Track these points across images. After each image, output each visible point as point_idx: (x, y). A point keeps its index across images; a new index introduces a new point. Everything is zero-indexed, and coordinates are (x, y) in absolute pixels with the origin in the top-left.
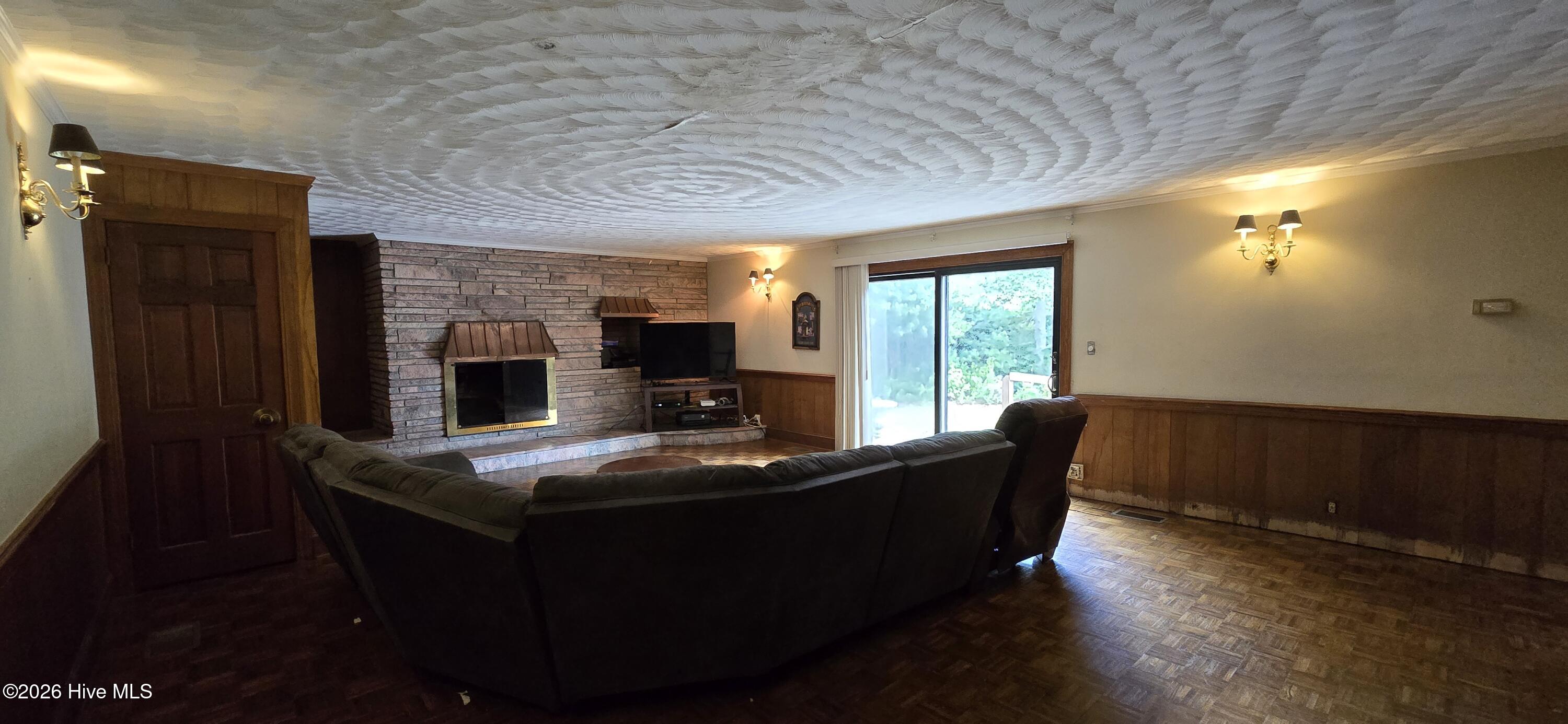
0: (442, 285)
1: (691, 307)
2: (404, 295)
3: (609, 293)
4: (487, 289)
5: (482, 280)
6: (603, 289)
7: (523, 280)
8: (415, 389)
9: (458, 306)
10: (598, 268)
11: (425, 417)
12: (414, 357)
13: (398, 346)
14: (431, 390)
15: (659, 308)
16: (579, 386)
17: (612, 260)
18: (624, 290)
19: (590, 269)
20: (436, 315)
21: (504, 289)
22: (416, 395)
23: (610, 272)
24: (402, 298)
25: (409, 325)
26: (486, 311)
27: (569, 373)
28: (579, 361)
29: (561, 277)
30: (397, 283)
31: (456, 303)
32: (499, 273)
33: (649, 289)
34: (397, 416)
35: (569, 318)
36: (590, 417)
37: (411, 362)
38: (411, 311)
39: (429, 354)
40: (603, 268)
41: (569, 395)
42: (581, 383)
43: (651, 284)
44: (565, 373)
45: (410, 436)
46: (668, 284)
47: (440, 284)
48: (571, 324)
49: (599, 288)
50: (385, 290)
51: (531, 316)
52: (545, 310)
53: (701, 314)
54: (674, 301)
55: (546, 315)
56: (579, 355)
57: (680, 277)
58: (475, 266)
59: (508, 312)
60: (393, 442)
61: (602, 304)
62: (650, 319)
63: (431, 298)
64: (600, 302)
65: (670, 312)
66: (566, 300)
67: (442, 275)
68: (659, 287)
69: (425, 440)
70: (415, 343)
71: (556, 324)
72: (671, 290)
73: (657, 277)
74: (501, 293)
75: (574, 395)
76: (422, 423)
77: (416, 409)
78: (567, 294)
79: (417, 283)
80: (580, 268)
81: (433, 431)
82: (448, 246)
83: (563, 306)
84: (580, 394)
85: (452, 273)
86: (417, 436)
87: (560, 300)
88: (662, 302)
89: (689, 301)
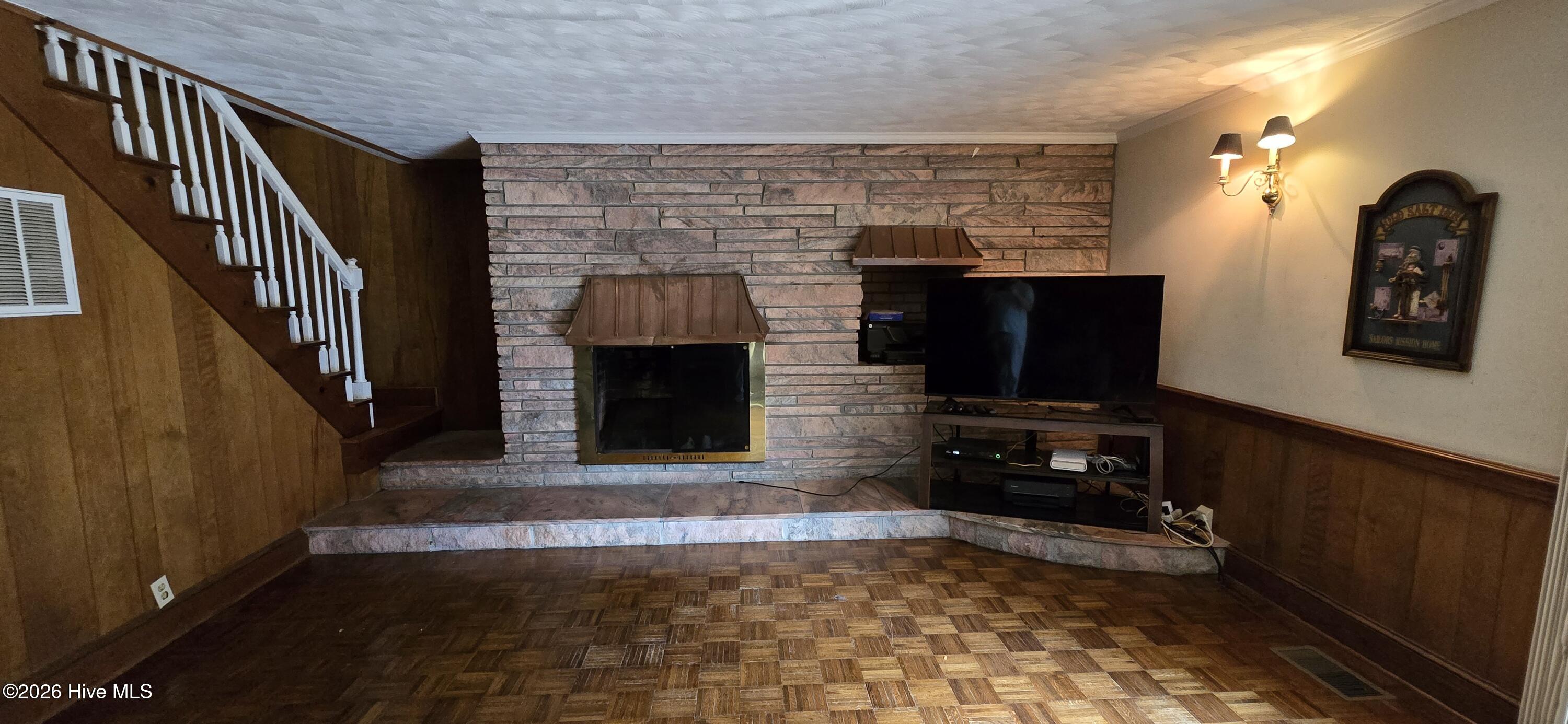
0: (576, 214)
1: (1069, 244)
2: (517, 232)
3: (880, 217)
4: (650, 219)
5: (641, 202)
6: (869, 211)
7: (712, 200)
8: (536, 385)
9: (601, 249)
10: (860, 170)
11: (552, 429)
12: (533, 334)
13: (510, 314)
14: (559, 387)
15: (990, 246)
16: (811, 394)
17: (889, 152)
18: (913, 211)
19: (842, 174)
20: (567, 265)
21: (678, 218)
22: (538, 394)
23: (884, 177)
24: (515, 237)
25: (526, 282)
26: (647, 257)
27: (794, 370)
28: (816, 350)
29: (785, 191)
30: (508, 213)
31: (598, 245)
32: (670, 188)
33: (970, 207)
34: (511, 426)
35: (797, 268)
36: (830, 452)
37: (529, 341)
38: (529, 258)
39: (556, 330)
40: (869, 171)
41: (791, 411)
42: (816, 389)
43: (975, 198)
44: (786, 370)
45: (529, 457)
46: (1014, 195)
47: (573, 212)
48: (802, 279)
49: (860, 209)
50: (491, 225)
51: (725, 265)
52: (752, 253)
53: (1091, 259)
54: (1028, 231)
55: (752, 263)
56: (815, 337)
57: (1047, 180)
58: (629, 178)
59: (684, 259)
60: (505, 464)
61: (863, 241)
62: (970, 268)
63: (559, 237)
64: (858, 237)
65: (1017, 254)
66: (791, 234)
67: (576, 196)
68: (992, 202)
69: (550, 466)
70: (535, 311)
71: (771, 279)
72: (1022, 209)
73: (990, 183)
74: (673, 224)
75: (801, 410)
76: (545, 438)
77: (537, 415)
78: (796, 223)
79: (537, 212)
80: (822, 171)
81: (562, 452)
82: (584, 146)
83: (785, 246)
84: (814, 410)
85: (592, 192)
86: (539, 458)
87: (779, 235)
88: (998, 235)
89: (1064, 231)
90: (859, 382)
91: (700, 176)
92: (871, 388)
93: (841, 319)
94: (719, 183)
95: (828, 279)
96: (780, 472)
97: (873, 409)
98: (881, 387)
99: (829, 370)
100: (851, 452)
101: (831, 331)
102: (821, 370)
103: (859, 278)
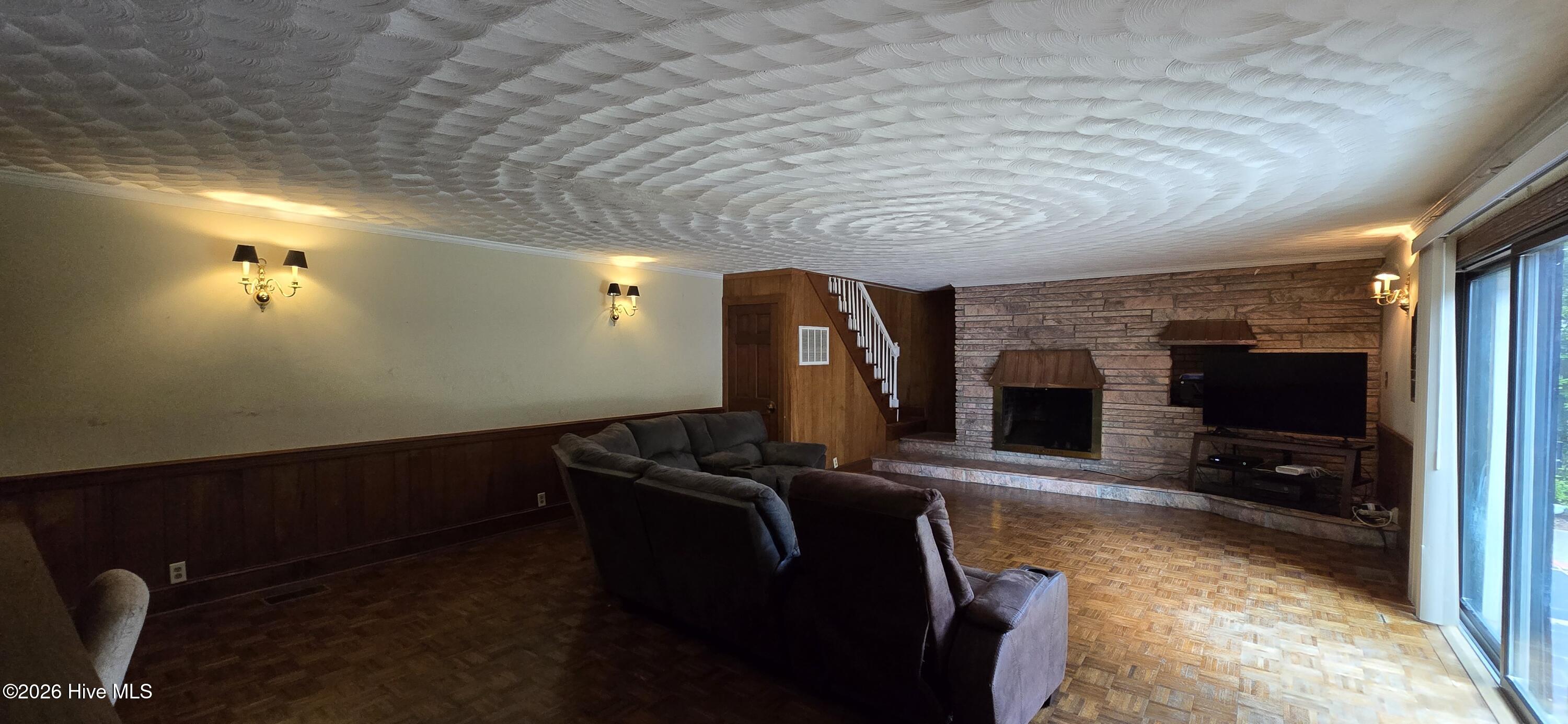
0: (998, 319)
1: (1342, 329)
2: (969, 329)
3: (1183, 315)
4: (1037, 320)
5: (1033, 312)
6: (1175, 311)
7: (1073, 309)
8: (974, 406)
9: (1011, 336)
10: (1169, 287)
11: (980, 429)
12: (974, 380)
13: (963, 370)
14: (985, 408)
15: (1269, 331)
16: (1133, 422)
17: (1190, 276)
18: (1208, 311)
19: (1157, 291)
20: (992, 345)
21: (1053, 319)
22: (974, 410)
23: (1186, 291)
24: (968, 332)
25: (972, 354)
26: (1035, 341)
27: (1123, 407)
28: (1137, 395)
29: (1118, 302)
30: (965, 320)
31: (1009, 335)
32: (1049, 304)
33: (1253, 307)
34: (959, 428)
35: (1125, 346)
36: (1146, 459)
37: (971, 383)
38: (974, 342)
39: (986, 378)
40: (1175, 288)
41: (1120, 431)
42: (1136, 419)
43: (1256, 301)
44: (1117, 406)
45: (968, 443)
46: (1290, 298)
47: (997, 318)
48: (1128, 353)
49: (1169, 311)
50: (957, 326)
51: (1080, 345)
52: (1096, 338)
53: (1364, 340)
54: (1305, 321)
55: (1096, 344)
56: (1137, 388)
57: (1319, 287)
58: (1027, 300)
59: (1056, 342)
60: (955, 445)
61: (1171, 330)
62: (1253, 347)
63: (989, 331)
64: (1167, 328)
65: (1293, 337)
66: (1122, 327)
67: (999, 311)
68: (1271, 302)
69: (977, 448)
70: (976, 368)
71: (1108, 353)
72: (1297, 307)
73: (1270, 291)
74: (1052, 323)
75: (1127, 431)
76: (976, 434)
77: (973, 421)
78: (1123, 320)
79: (979, 319)
80: (1143, 290)
81: (984, 442)
82: (1004, 285)
83: (1120, 333)
84: (1135, 432)
85: (1007, 308)
86: (972, 444)
87: (1114, 328)
88: (1275, 324)
89: (1335, 320)
90: (1167, 416)
91: (1066, 297)
92: (1176, 421)
93: (1155, 377)
94: (1077, 300)
95: (1146, 353)
96: (1111, 468)
97: (1177, 434)
98: (1185, 420)
99: (1147, 408)
100: (1162, 461)
101: (1147, 384)
102: (1141, 407)
103: (1169, 352)
